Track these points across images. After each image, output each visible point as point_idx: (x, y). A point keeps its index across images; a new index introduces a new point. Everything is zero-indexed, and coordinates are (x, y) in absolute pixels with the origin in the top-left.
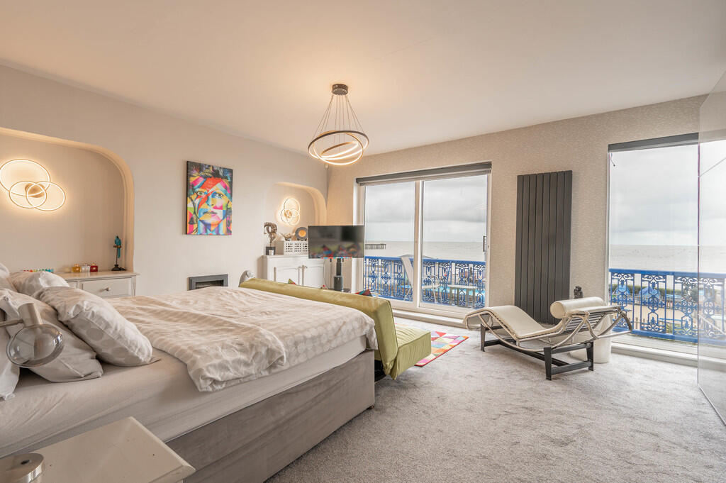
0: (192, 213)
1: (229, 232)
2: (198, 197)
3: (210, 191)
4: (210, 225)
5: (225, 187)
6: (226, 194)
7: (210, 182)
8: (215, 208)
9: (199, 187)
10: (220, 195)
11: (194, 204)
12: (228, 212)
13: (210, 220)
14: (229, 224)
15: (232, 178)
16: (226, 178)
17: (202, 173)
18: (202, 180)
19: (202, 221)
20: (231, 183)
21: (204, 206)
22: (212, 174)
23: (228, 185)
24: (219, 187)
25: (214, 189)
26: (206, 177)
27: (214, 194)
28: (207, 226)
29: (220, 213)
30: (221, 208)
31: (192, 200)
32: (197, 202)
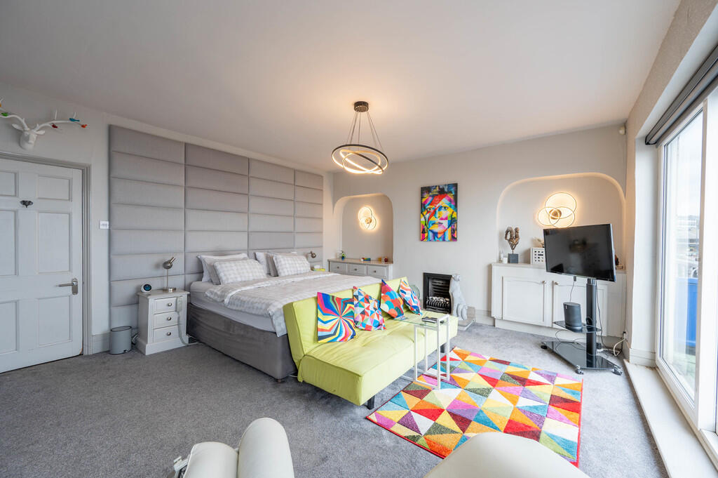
0: (424, 224)
1: (454, 238)
2: (428, 212)
3: (437, 206)
4: (437, 233)
5: (450, 200)
6: (451, 206)
7: (437, 199)
8: (442, 219)
9: (429, 204)
10: (445, 208)
11: (425, 218)
12: (453, 221)
13: (436, 229)
14: (453, 231)
15: (456, 192)
16: (451, 192)
17: (431, 194)
18: (430, 199)
19: (432, 231)
20: (456, 196)
21: (433, 219)
22: (439, 192)
23: (452, 198)
24: (444, 202)
25: (440, 203)
26: (433, 196)
27: (440, 208)
28: (435, 234)
29: (445, 223)
30: (446, 219)
31: (424, 215)
32: (427, 216)
